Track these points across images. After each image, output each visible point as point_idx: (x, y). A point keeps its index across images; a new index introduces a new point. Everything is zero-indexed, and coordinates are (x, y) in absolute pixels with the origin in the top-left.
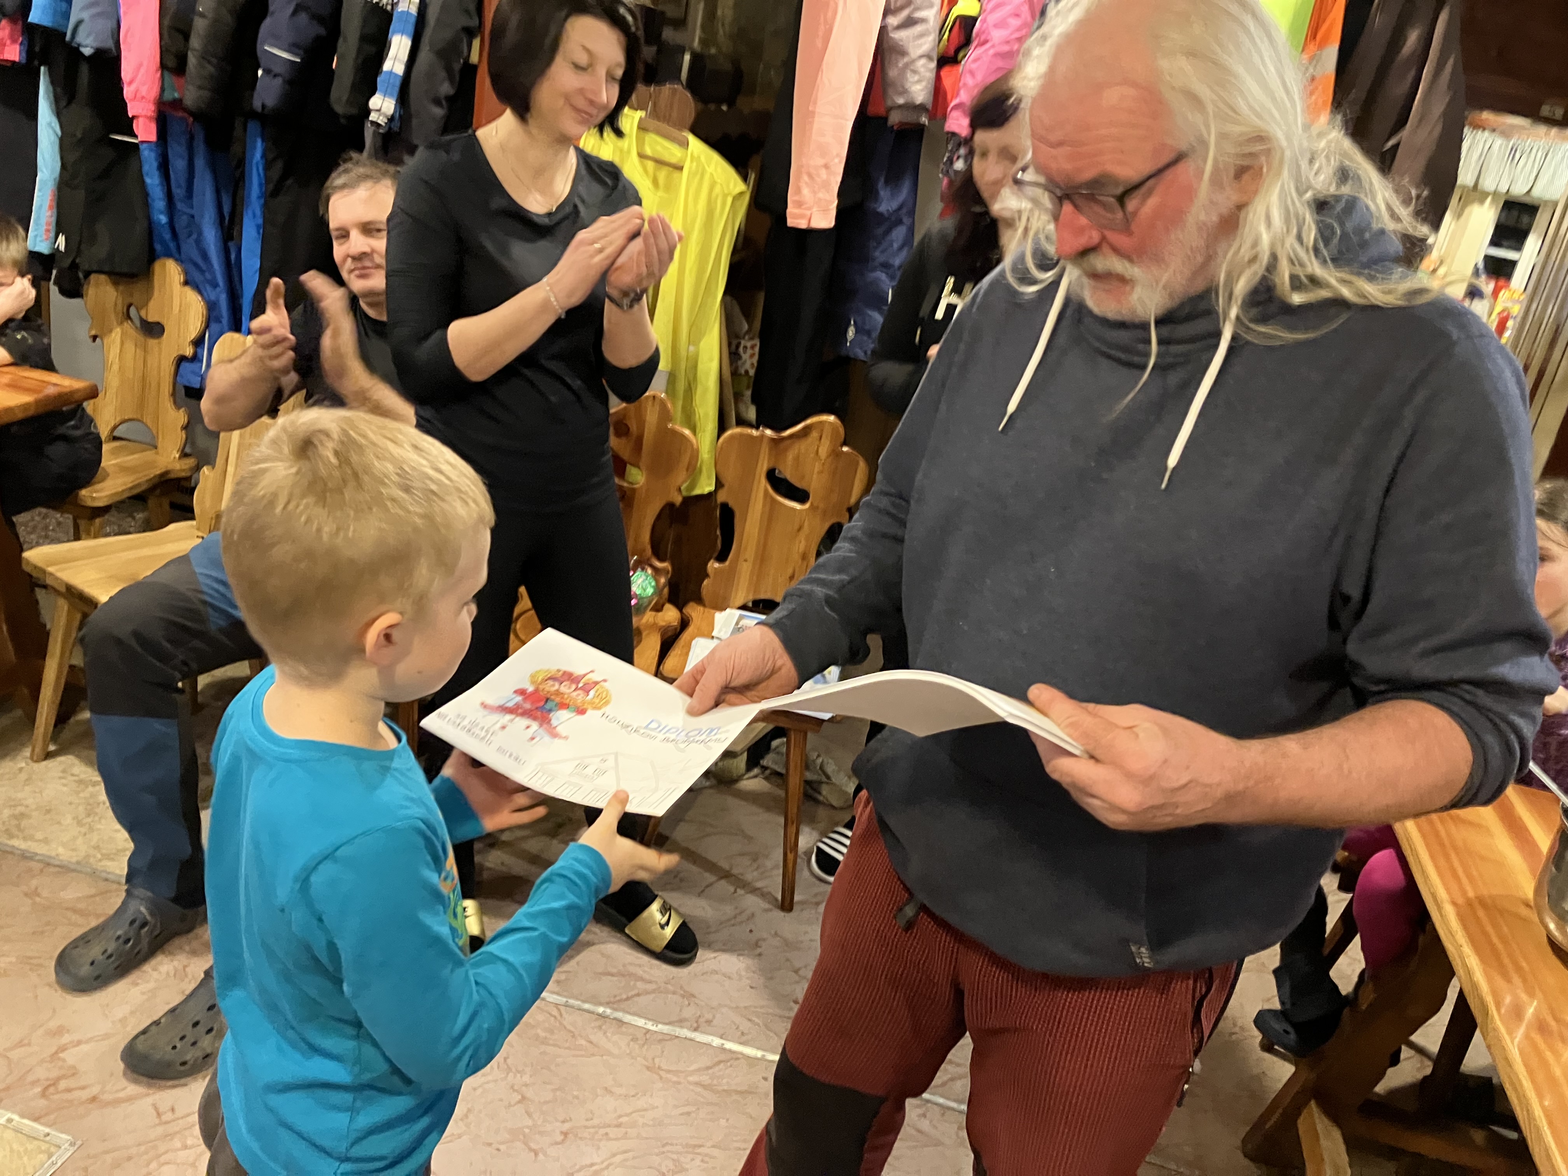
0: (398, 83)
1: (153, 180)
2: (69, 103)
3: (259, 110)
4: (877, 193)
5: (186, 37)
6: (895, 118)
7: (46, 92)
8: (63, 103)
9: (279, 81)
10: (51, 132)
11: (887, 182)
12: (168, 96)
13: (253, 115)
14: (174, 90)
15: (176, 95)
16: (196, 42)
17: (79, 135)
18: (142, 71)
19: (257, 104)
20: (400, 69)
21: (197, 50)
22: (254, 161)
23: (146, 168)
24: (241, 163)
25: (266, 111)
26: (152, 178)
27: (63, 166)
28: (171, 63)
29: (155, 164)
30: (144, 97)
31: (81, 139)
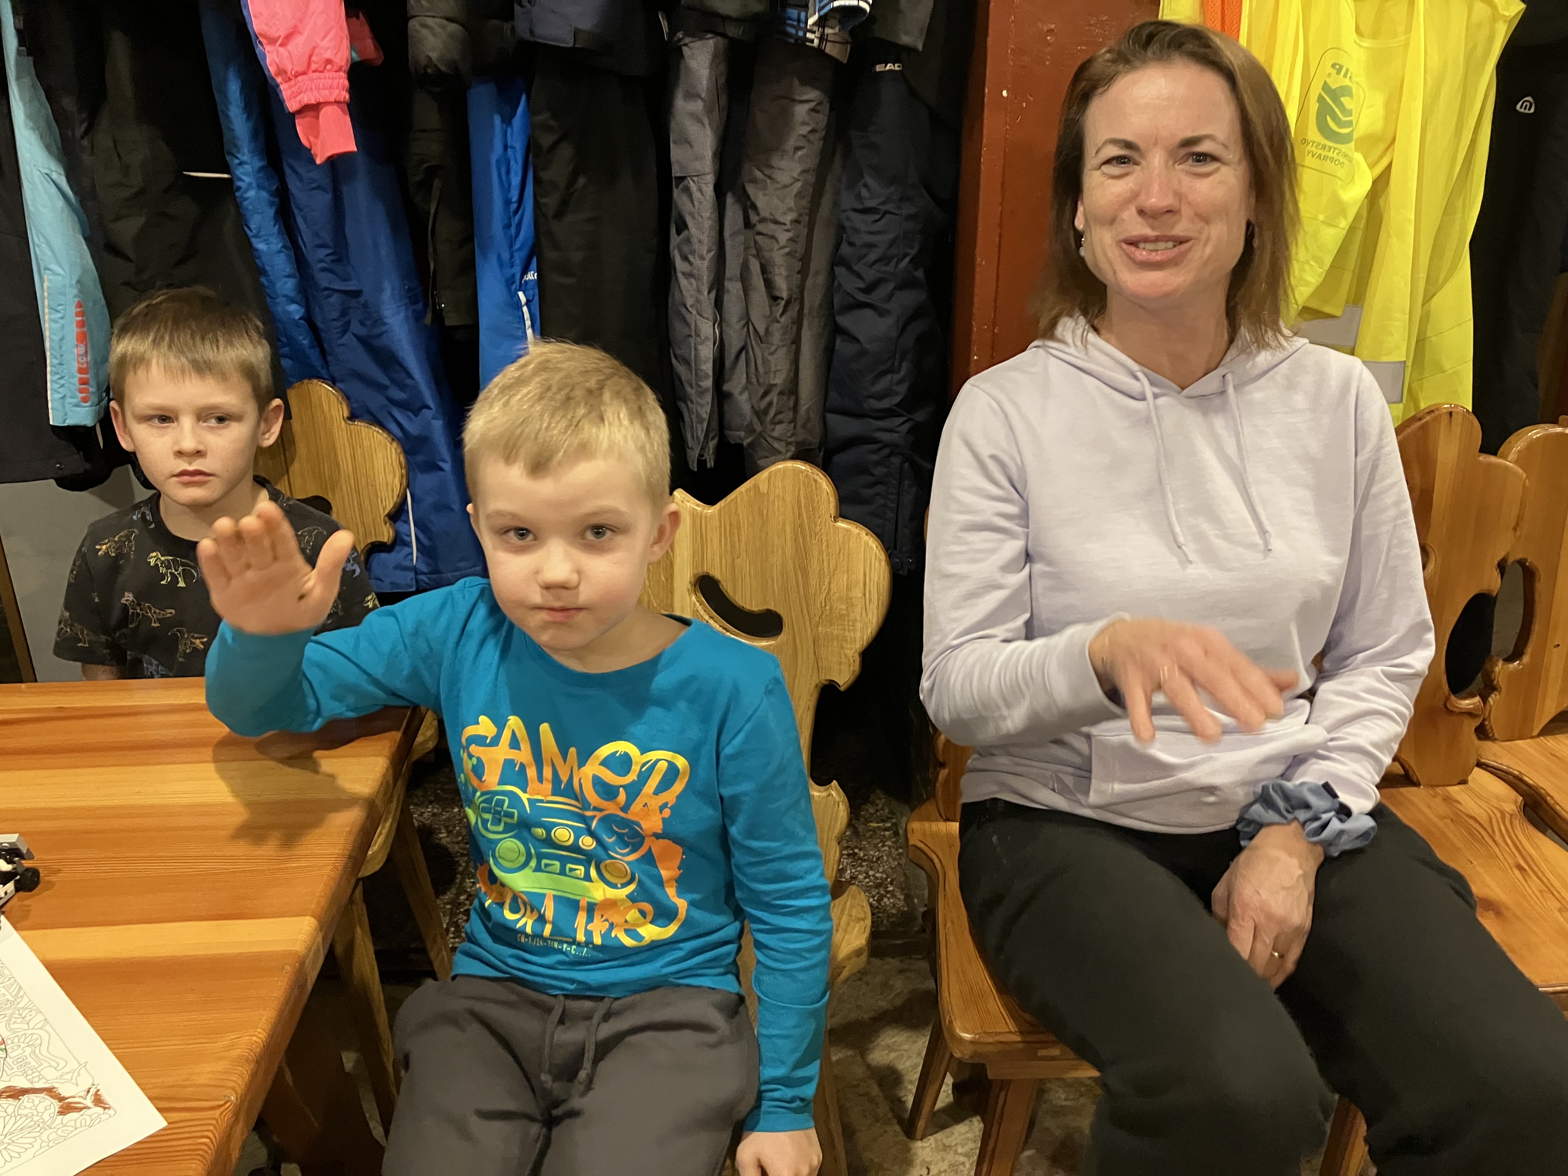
1: (269, 244)
2: (92, 123)
23: (254, 223)
26: (266, 240)
30: (329, 61)
31: (142, 192)
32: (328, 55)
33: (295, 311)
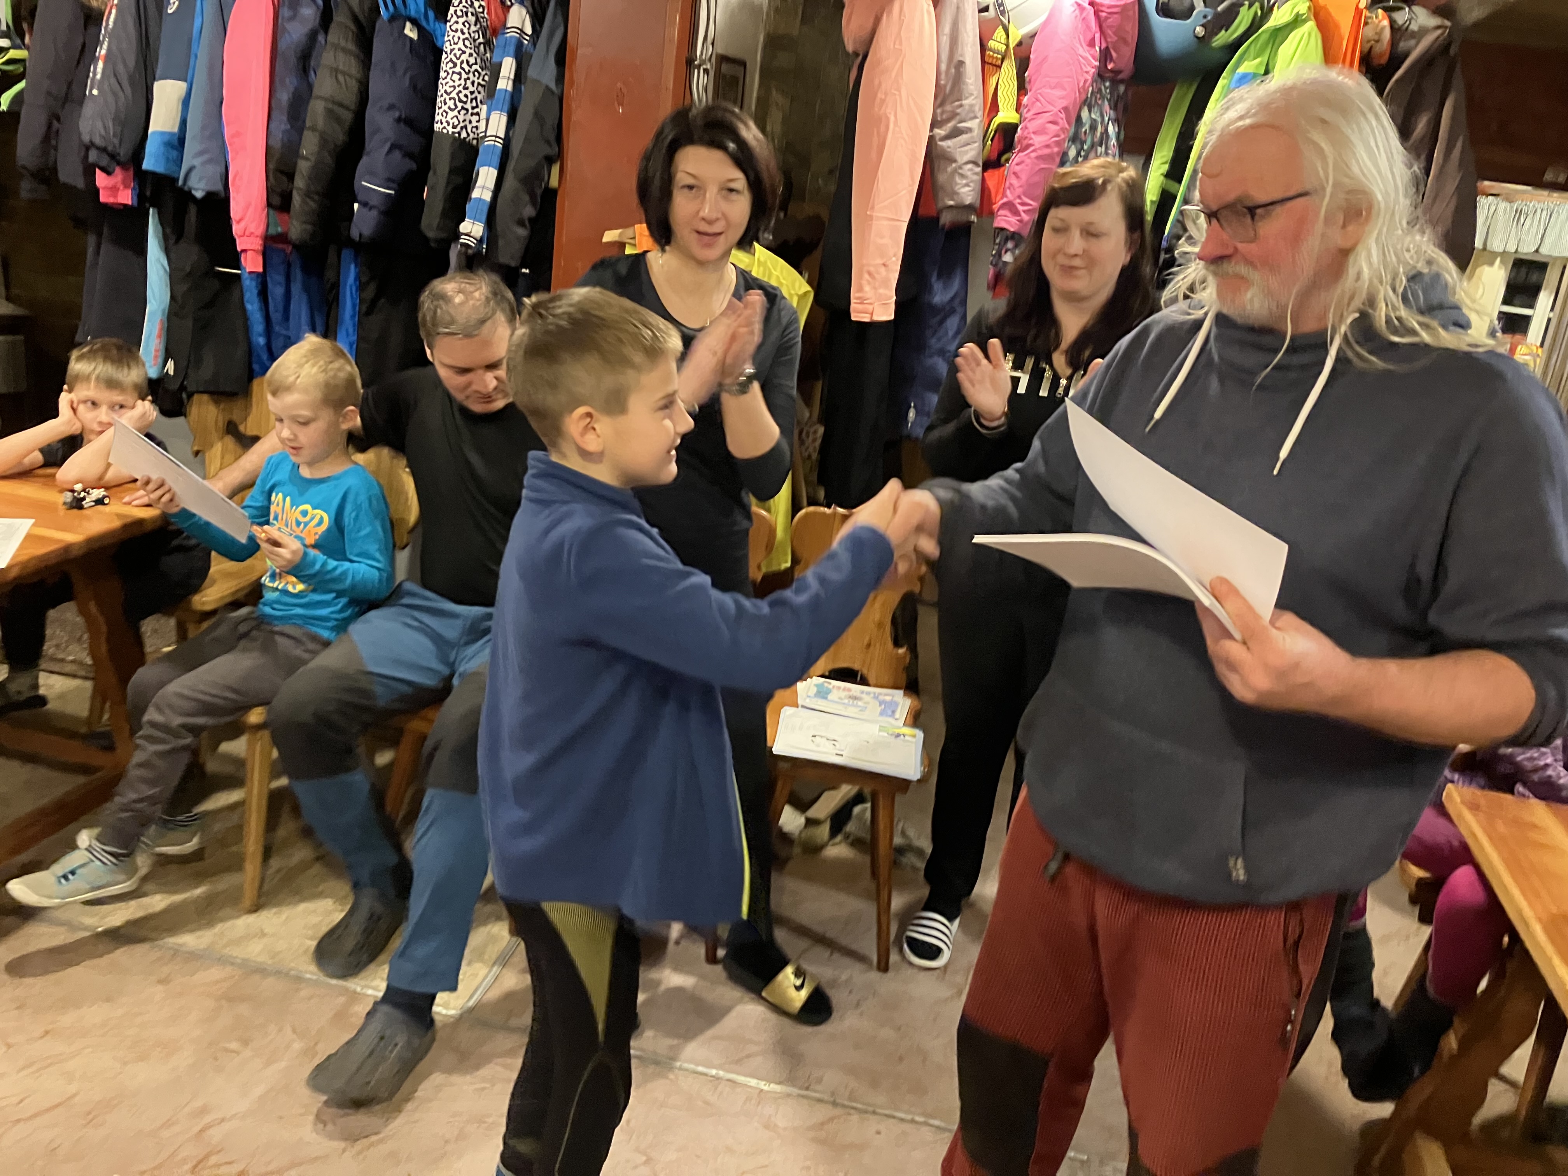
0: (485, 209)
1: (253, 306)
2: (177, 241)
3: (357, 239)
4: (931, 286)
5: (291, 177)
6: (946, 219)
7: (155, 231)
8: (172, 242)
9: (374, 213)
10: (160, 267)
11: (939, 276)
12: (272, 231)
13: (350, 243)
14: (276, 225)
15: (280, 229)
16: (300, 182)
17: (188, 269)
18: (251, 210)
19: (355, 233)
20: (487, 196)
21: (301, 189)
22: (348, 284)
23: (247, 296)
24: (336, 287)
25: (362, 240)
26: (252, 305)
27: (173, 298)
28: (276, 201)
29: (255, 292)
30: (252, 233)
31: (190, 273)
32: (252, 230)
33: (262, 341)
